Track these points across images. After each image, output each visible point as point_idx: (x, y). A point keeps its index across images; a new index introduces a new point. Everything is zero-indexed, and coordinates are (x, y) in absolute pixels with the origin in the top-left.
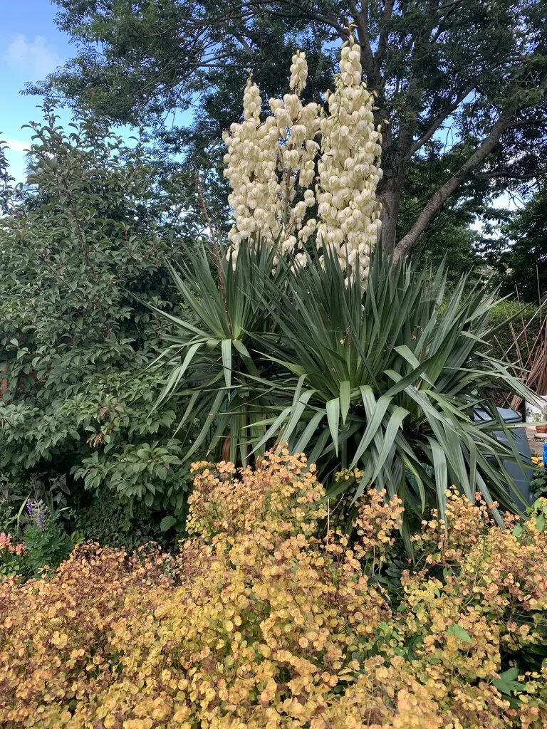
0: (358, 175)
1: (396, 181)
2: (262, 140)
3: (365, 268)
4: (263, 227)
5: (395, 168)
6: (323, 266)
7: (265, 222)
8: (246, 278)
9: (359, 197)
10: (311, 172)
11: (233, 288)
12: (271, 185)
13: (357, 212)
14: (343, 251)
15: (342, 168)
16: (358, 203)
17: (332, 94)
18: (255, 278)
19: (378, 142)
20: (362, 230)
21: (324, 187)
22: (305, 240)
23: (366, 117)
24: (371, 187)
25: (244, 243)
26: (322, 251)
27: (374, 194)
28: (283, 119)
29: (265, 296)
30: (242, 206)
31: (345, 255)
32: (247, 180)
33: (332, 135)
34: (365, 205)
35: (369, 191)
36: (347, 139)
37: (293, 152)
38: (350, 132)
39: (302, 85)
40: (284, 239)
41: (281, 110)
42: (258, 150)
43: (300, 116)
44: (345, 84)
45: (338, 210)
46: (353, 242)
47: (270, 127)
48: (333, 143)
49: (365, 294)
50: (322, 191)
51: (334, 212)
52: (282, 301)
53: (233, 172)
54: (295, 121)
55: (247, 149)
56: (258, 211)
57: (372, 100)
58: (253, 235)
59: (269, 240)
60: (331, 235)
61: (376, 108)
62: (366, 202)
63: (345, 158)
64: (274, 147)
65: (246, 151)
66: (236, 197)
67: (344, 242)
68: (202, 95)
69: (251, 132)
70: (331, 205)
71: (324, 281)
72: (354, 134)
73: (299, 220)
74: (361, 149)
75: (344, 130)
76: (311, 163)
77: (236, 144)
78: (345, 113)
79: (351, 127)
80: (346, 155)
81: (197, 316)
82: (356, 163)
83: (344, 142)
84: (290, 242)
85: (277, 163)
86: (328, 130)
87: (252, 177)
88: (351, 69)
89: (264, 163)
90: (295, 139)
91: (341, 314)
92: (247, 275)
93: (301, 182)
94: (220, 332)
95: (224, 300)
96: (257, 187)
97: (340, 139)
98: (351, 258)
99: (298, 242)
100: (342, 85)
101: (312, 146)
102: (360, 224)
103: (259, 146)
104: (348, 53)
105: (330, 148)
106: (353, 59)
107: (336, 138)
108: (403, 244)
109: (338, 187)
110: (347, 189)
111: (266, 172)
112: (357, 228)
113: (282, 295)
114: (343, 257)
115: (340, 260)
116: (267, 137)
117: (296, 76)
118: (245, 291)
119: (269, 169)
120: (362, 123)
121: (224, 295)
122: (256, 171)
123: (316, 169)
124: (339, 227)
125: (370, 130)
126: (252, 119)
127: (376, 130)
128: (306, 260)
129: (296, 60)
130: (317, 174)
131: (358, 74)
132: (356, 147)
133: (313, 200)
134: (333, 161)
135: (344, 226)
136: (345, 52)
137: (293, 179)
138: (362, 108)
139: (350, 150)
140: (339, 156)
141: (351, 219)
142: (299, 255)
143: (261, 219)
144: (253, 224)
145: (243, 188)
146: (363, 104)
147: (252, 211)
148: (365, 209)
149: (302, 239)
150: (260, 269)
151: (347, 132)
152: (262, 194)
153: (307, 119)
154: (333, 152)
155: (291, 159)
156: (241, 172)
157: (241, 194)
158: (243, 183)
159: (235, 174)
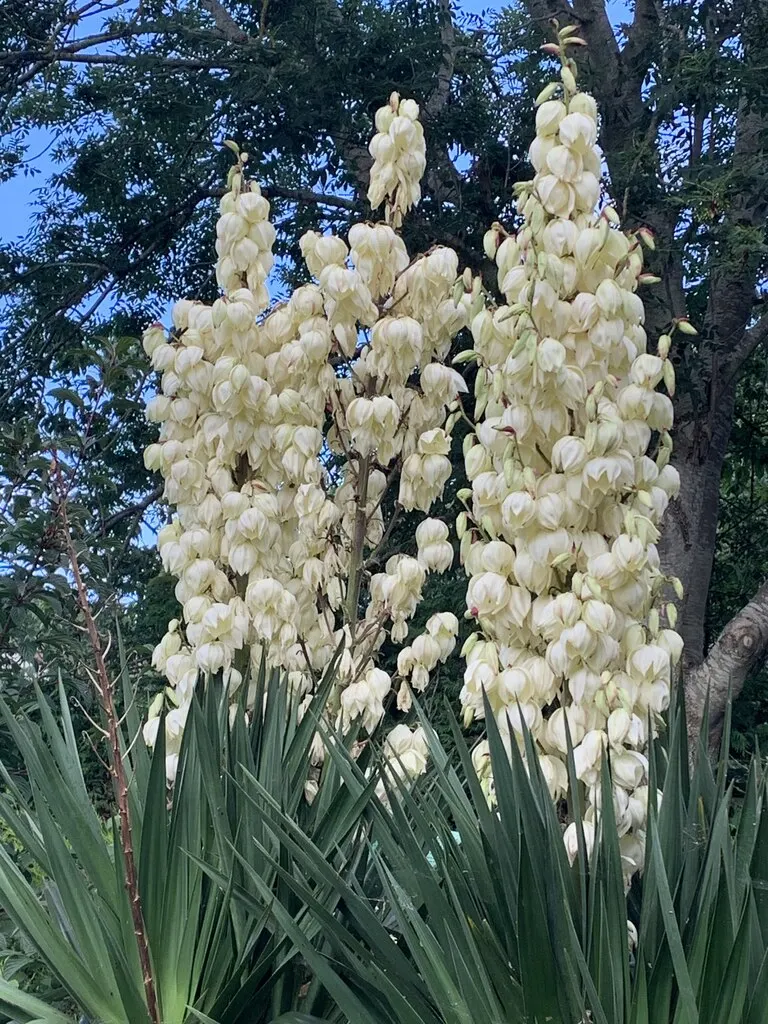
0: (598, 492)
1: (706, 428)
2: (274, 357)
3: (630, 792)
4: (276, 637)
5: (700, 388)
6: (487, 785)
7: (284, 622)
8: (215, 815)
9: (602, 561)
10: (439, 464)
11: (164, 849)
12: (305, 504)
13: (599, 612)
14: (554, 731)
15: (545, 463)
16: (602, 580)
17: (509, 240)
18: (246, 817)
19: (661, 387)
20: (618, 665)
21: (487, 522)
22: (421, 680)
23: (620, 313)
24: (643, 530)
25: (207, 688)
26: (481, 729)
27: (653, 551)
28: (347, 301)
29: (279, 887)
30: (205, 565)
31: (564, 748)
32: (224, 480)
33: (512, 365)
34: (623, 586)
35: (638, 543)
36: (560, 379)
37: (381, 405)
38: (571, 356)
39: (409, 194)
40: (350, 680)
41: (340, 272)
42: (262, 391)
43: (401, 287)
44: (551, 210)
45: (534, 596)
46: (589, 705)
47: (302, 318)
48: (515, 389)
49: (637, 880)
50: (479, 535)
51: (520, 604)
52: (342, 906)
53: (175, 458)
54: (385, 307)
55: (226, 385)
56: (261, 586)
57: (636, 261)
58: (242, 659)
59: (296, 677)
60: (512, 681)
61: (650, 279)
62: (629, 577)
63: (555, 436)
64: (316, 383)
65: (223, 392)
66: (187, 537)
67: (556, 704)
68: (61, 138)
69: (241, 334)
70: (510, 581)
71: (494, 844)
72: (583, 361)
73: (400, 615)
74: (607, 409)
75: (551, 352)
76: (437, 439)
77: (190, 368)
78: (552, 299)
79: (570, 341)
80: (558, 428)
81: (25, 942)
82: (592, 455)
83: (550, 390)
84: (368, 691)
85: (326, 428)
86: (496, 348)
87: (242, 472)
88: (567, 168)
89: (283, 430)
90: (385, 361)
91: (556, 966)
92: (217, 806)
93: (406, 496)
94: (113, 1009)
95: (131, 889)
96: (256, 507)
97: (538, 378)
98: (585, 760)
99: (396, 685)
100: (540, 215)
101: (441, 382)
102: (611, 646)
103: (265, 377)
104: (556, 119)
105: (506, 402)
106: (574, 137)
107: (526, 378)
108: (738, 634)
109: (535, 528)
110: (563, 535)
111: (290, 461)
112: (601, 660)
113: (343, 890)
114: (554, 751)
115: (545, 763)
116: (294, 350)
117: (389, 167)
118: (207, 858)
119: (298, 449)
120: (606, 331)
121: (132, 873)
122: (255, 455)
123: (456, 457)
124: (540, 652)
125: (632, 349)
126: (243, 293)
127: (652, 348)
128: (426, 751)
129: (387, 123)
130: (459, 478)
131: (590, 183)
132: (590, 405)
133: (446, 552)
134: (515, 447)
135: (556, 651)
136: (551, 117)
137: (377, 479)
138: (608, 286)
139: (571, 412)
140: (534, 428)
141: (578, 634)
142: (400, 733)
143: (270, 611)
144: (240, 623)
145: (209, 508)
146: (610, 270)
147: (239, 583)
148: (625, 598)
149: (409, 678)
150: (263, 785)
151: (559, 361)
152: (275, 528)
153: (426, 299)
154: (514, 416)
155: (375, 425)
156: (205, 453)
157: (203, 524)
158: (211, 491)
159: (183, 463)
